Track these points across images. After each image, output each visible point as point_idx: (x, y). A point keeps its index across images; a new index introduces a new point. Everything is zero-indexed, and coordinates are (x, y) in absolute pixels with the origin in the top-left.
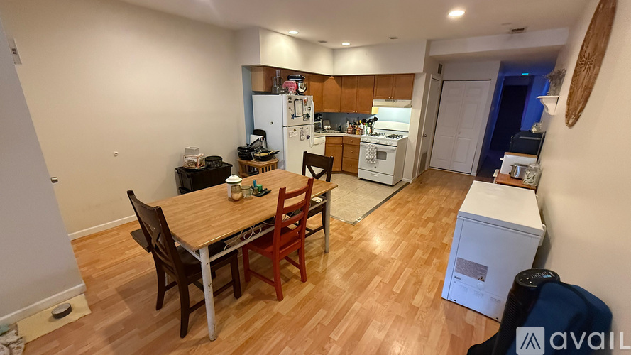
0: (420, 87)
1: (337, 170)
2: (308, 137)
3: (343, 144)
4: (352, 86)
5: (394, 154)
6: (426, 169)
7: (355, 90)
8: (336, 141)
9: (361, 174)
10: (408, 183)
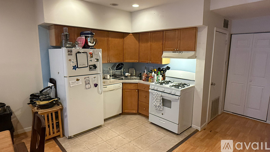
0: (203, 38)
1: (134, 112)
2: (96, 85)
3: (138, 90)
4: (147, 41)
5: (178, 103)
6: (220, 113)
7: (149, 44)
8: (132, 87)
9: (152, 118)
10: (197, 131)
